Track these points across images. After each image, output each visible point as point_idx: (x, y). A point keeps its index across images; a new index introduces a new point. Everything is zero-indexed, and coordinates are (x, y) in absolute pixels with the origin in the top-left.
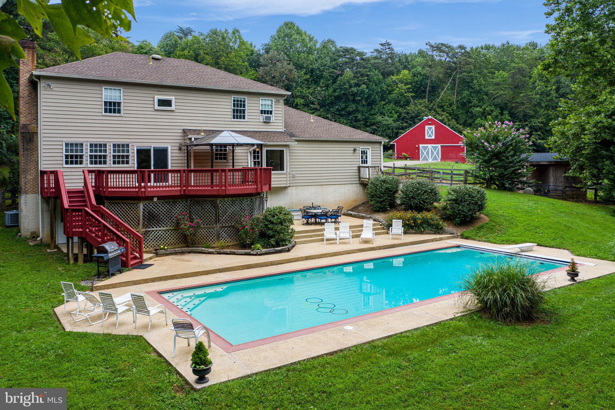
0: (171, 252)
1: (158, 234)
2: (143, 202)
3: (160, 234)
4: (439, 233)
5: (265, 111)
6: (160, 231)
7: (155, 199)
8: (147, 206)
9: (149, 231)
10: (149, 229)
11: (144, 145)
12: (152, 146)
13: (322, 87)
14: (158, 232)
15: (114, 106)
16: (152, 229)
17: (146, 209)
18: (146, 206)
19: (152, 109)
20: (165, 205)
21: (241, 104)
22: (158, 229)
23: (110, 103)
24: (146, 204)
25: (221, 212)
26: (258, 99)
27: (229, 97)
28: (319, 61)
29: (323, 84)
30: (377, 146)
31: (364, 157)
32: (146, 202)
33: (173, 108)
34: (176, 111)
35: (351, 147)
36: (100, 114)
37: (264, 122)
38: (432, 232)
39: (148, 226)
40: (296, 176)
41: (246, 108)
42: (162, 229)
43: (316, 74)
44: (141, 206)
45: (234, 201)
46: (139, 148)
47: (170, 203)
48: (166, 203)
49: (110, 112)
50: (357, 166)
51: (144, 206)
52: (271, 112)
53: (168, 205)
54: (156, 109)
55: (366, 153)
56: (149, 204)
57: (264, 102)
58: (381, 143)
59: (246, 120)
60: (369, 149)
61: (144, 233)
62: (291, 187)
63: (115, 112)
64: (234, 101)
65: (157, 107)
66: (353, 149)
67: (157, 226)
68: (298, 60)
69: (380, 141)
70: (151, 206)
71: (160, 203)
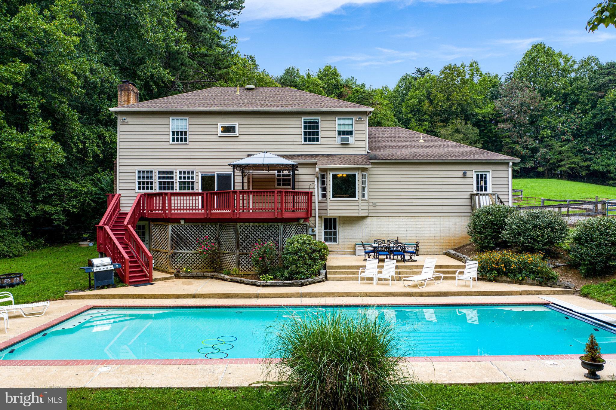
0: (192, 275)
1: (186, 257)
2: (171, 224)
3: (188, 257)
4: (546, 285)
5: (343, 132)
6: (188, 253)
7: (182, 222)
8: (176, 228)
9: (178, 253)
10: (177, 251)
11: (209, 172)
12: (216, 172)
13: (578, 114)
14: (186, 255)
15: (181, 135)
16: (180, 251)
17: (174, 231)
18: (174, 228)
19: (216, 136)
20: (193, 228)
21: (313, 126)
22: (186, 251)
23: (178, 132)
24: (174, 226)
25: (241, 237)
26: (334, 119)
27: (299, 119)
28: (575, 84)
29: (578, 110)
30: (502, 168)
31: (482, 183)
32: (175, 224)
33: (237, 134)
34: (240, 136)
35: (460, 170)
36: (167, 143)
37: (342, 144)
38: (535, 282)
39: (176, 248)
40: (377, 204)
41: (319, 130)
42: (190, 251)
43: (571, 99)
44: (170, 228)
45: (256, 226)
46: (204, 174)
47: (198, 226)
48: (195, 226)
49: (178, 141)
50: (469, 193)
51: (173, 228)
52: (351, 133)
53: (197, 228)
54: (219, 135)
55: (485, 178)
56: (178, 226)
57: (342, 122)
58: (508, 164)
59: (319, 143)
60: (489, 172)
61: (173, 255)
62: (371, 218)
63: (181, 141)
64: (305, 123)
65: (220, 134)
66: (462, 173)
67: (185, 248)
68: (546, 86)
69: (506, 161)
70: (179, 228)
71: (188, 226)
